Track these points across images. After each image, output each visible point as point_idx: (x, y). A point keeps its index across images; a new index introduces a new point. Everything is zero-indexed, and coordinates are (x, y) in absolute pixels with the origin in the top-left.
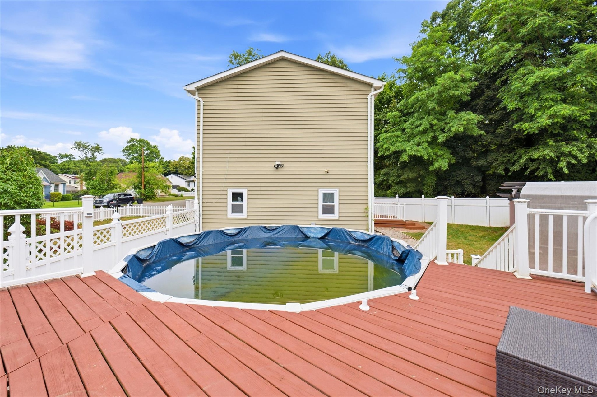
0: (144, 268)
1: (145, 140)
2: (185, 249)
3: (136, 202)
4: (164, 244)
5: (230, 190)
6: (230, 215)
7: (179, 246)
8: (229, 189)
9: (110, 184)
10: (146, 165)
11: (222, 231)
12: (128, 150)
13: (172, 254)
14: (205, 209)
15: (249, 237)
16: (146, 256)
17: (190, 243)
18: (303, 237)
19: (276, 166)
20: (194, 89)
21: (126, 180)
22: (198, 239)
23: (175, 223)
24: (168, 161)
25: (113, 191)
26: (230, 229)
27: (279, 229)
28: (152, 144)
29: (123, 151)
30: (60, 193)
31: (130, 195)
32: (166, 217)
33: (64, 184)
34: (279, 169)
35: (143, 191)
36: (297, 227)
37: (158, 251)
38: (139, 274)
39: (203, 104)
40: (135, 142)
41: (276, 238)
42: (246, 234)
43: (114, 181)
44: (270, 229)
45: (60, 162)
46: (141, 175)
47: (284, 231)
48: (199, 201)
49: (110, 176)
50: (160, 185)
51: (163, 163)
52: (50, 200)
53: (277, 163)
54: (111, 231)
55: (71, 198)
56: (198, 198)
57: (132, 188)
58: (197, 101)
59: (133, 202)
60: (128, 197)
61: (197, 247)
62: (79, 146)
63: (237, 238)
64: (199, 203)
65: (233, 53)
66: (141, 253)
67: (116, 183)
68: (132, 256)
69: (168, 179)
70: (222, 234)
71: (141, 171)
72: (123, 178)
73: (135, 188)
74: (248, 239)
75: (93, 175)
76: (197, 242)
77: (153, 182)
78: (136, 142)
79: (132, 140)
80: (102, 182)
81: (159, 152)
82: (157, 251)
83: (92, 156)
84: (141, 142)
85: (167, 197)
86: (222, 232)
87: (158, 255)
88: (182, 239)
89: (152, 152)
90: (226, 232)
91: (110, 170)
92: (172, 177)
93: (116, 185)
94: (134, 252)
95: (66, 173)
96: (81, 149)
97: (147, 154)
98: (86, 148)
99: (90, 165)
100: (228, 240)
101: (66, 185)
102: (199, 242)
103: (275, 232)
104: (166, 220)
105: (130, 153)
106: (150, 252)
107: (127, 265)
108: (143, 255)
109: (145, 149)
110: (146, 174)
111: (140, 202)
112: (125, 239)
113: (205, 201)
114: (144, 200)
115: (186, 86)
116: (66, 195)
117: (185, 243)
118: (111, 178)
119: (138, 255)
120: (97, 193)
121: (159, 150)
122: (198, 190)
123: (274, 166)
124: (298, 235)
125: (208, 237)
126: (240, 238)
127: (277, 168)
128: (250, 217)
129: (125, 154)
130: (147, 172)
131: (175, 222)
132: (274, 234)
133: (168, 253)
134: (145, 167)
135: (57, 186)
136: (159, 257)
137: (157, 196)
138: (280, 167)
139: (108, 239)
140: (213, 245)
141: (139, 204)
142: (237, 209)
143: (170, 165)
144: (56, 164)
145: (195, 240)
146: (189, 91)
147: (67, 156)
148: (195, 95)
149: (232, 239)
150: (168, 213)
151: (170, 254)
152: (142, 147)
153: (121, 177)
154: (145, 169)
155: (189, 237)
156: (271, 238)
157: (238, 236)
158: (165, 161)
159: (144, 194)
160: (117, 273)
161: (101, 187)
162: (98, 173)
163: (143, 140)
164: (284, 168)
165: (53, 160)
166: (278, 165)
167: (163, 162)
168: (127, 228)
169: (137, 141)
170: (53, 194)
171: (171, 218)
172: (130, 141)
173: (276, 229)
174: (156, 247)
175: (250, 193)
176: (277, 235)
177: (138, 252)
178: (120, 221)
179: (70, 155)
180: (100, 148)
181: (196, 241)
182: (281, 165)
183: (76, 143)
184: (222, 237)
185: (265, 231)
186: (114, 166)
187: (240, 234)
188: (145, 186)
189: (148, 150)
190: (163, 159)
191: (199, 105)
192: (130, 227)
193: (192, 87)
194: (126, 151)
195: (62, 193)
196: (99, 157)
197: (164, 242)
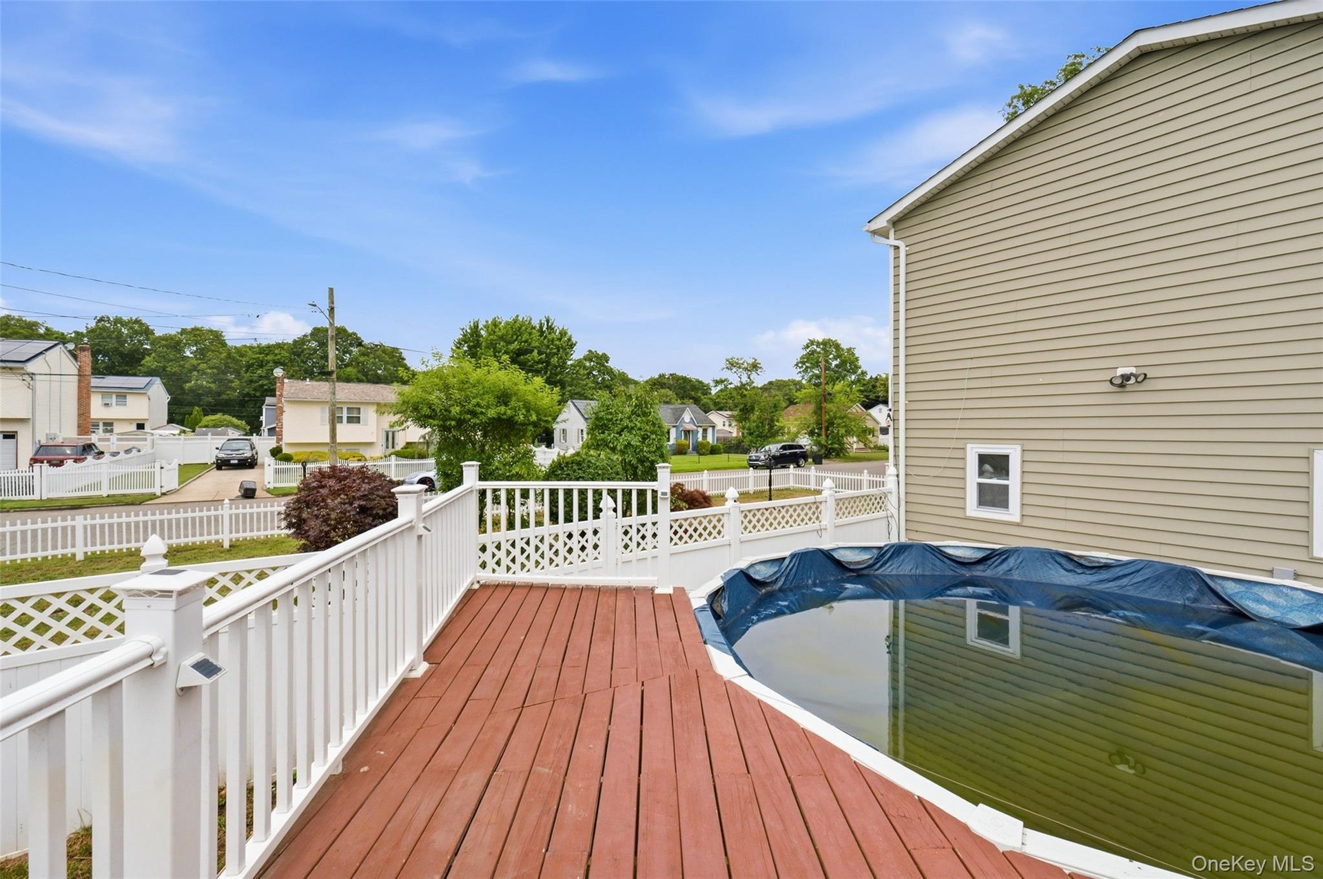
0: (759, 597)
1: (832, 340)
2: (848, 575)
3: (810, 460)
4: (804, 558)
5: (972, 448)
6: (973, 509)
7: (834, 566)
8: (969, 446)
9: (773, 426)
10: (829, 388)
11: (937, 547)
12: (803, 363)
13: (818, 581)
14: (912, 489)
15: (1016, 576)
16: (767, 575)
17: (858, 563)
18: (1219, 611)
19: (1118, 381)
20: (885, 224)
21: (796, 420)
22: (876, 559)
23: (841, 515)
24: (874, 377)
25: (779, 438)
26: (960, 547)
27: (1118, 569)
28: (844, 346)
29: (797, 365)
30: (708, 442)
31: (800, 447)
32: (821, 503)
33: (714, 427)
34: (1128, 388)
35: (823, 439)
36: (1196, 574)
37: (791, 570)
38: (748, 607)
39: (906, 251)
40: (815, 347)
41: (1106, 593)
42: (1005, 567)
43: (778, 421)
44: (1087, 564)
45: (714, 391)
46: (819, 410)
47: (1138, 578)
48: (898, 470)
49: (773, 412)
50: (852, 427)
51: (865, 382)
52: (697, 453)
53: (1120, 371)
54: (724, 519)
55: (722, 451)
56: (896, 465)
57: (806, 433)
58: (893, 248)
59: (806, 461)
60: (798, 450)
61: (876, 577)
62: (732, 364)
63: (978, 572)
64: (898, 476)
65: (1018, 92)
66: (758, 567)
67: (782, 425)
68: (737, 571)
69: (870, 415)
70: (938, 555)
71: (820, 401)
72: (791, 415)
73: (811, 433)
74: (1012, 581)
75: (749, 412)
76: (874, 564)
77: (840, 421)
78: (817, 346)
79: (812, 342)
80: (762, 423)
81: (857, 359)
82: (789, 569)
83: (749, 380)
84: (826, 344)
85: (868, 454)
86: (937, 551)
87: (791, 577)
88: (842, 552)
89: (843, 363)
90: (950, 551)
91: (772, 401)
92: (880, 410)
93: (782, 428)
94: (743, 565)
95: (721, 409)
96: (734, 370)
97: (836, 366)
98: (740, 368)
99: (745, 396)
100: (951, 573)
101: (716, 429)
102: (879, 564)
103: (1104, 575)
104: (822, 507)
105: (807, 367)
106: (776, 569)
107: (723, 586)
108: (761, 573)
109: (831, 356)
110: (829, 406)
111: (818, 460)
112: (746, 536)
113: (912, 471)
114: (827, 456)
115: (869, 222)
116: (716, 446)
117: (847, 562)
118: (774, 416)
119: (751, 572)
120: (755, 443)
121: (857, 355)
122: (895, 447)
123: (1111, 381)
124: (1195, 600)
125: (902, 558)
126: (989, 573)
127: (1122, 386)
128: (1028, 522)
129: (799, 370)
130: (830, 402)
131: (841, 513)
132: (1101, 581)
133: (810, 577)
134: (826, 393)
135: (705, 431)
136: (792, 581)
137: (848, 450)
138: (1133, 380)
139: (719, 533)
140: (915, 578)
141: (816, 464)
142: (993, 497)
143: (878, 384)
144: (709, 396)
145: (871, 558)
146: (874, 232)
147: (722, 381)
148: (888, 238)
149: (966, 573)
150: (826, 494)
151: (815, 579)
152: (827, 353)
153: (788, 415)
154: (828, 397)
155: (857, 551)
156: (1090, 591)
157: (981, 567)
158: (868, 377)
159: (825, 446)
160: (698, 599)
161: (761, 432)
162: (756, 409)
163: (829, 340)
164: (1147, 385)
165: (705, 389)
166: (1126, 378)
167: (864, 380)
168: (750, 516)
169: (818, 344)
170: (702, 443)
171: (831, 504)
172: (807, 345)
173: (1107, 567)
174: (787, 562)
175: (1029, 457)
176: (1111, 587)
177: (752, 565)
178: (737, 504)
179: (725, 380)
180: (760, 364)
181: (871, 562)
182: (1136, 376)
183: (727, 361)
184: (938, 563)
185: (1070, 566)
186: (779, 396)
187: (989, 562)
188: (827, 429)
189: (836, 360)
190: (866, 373)
191: (897, 258)
192: (754, 515)
193: (882, 223)
194: (800, 365)
195: (711, 442)
196: (760, 380)
197: (803, 553)
